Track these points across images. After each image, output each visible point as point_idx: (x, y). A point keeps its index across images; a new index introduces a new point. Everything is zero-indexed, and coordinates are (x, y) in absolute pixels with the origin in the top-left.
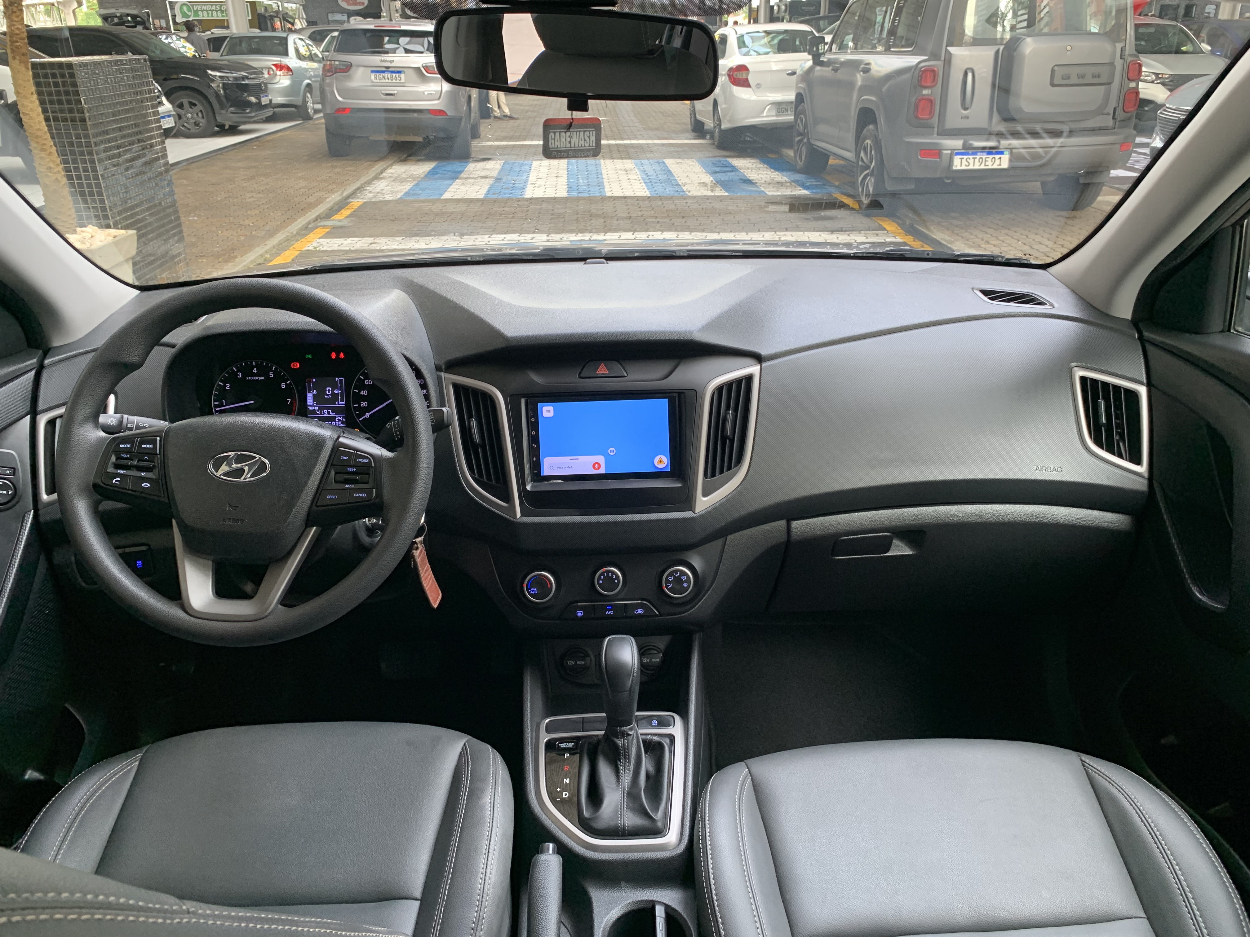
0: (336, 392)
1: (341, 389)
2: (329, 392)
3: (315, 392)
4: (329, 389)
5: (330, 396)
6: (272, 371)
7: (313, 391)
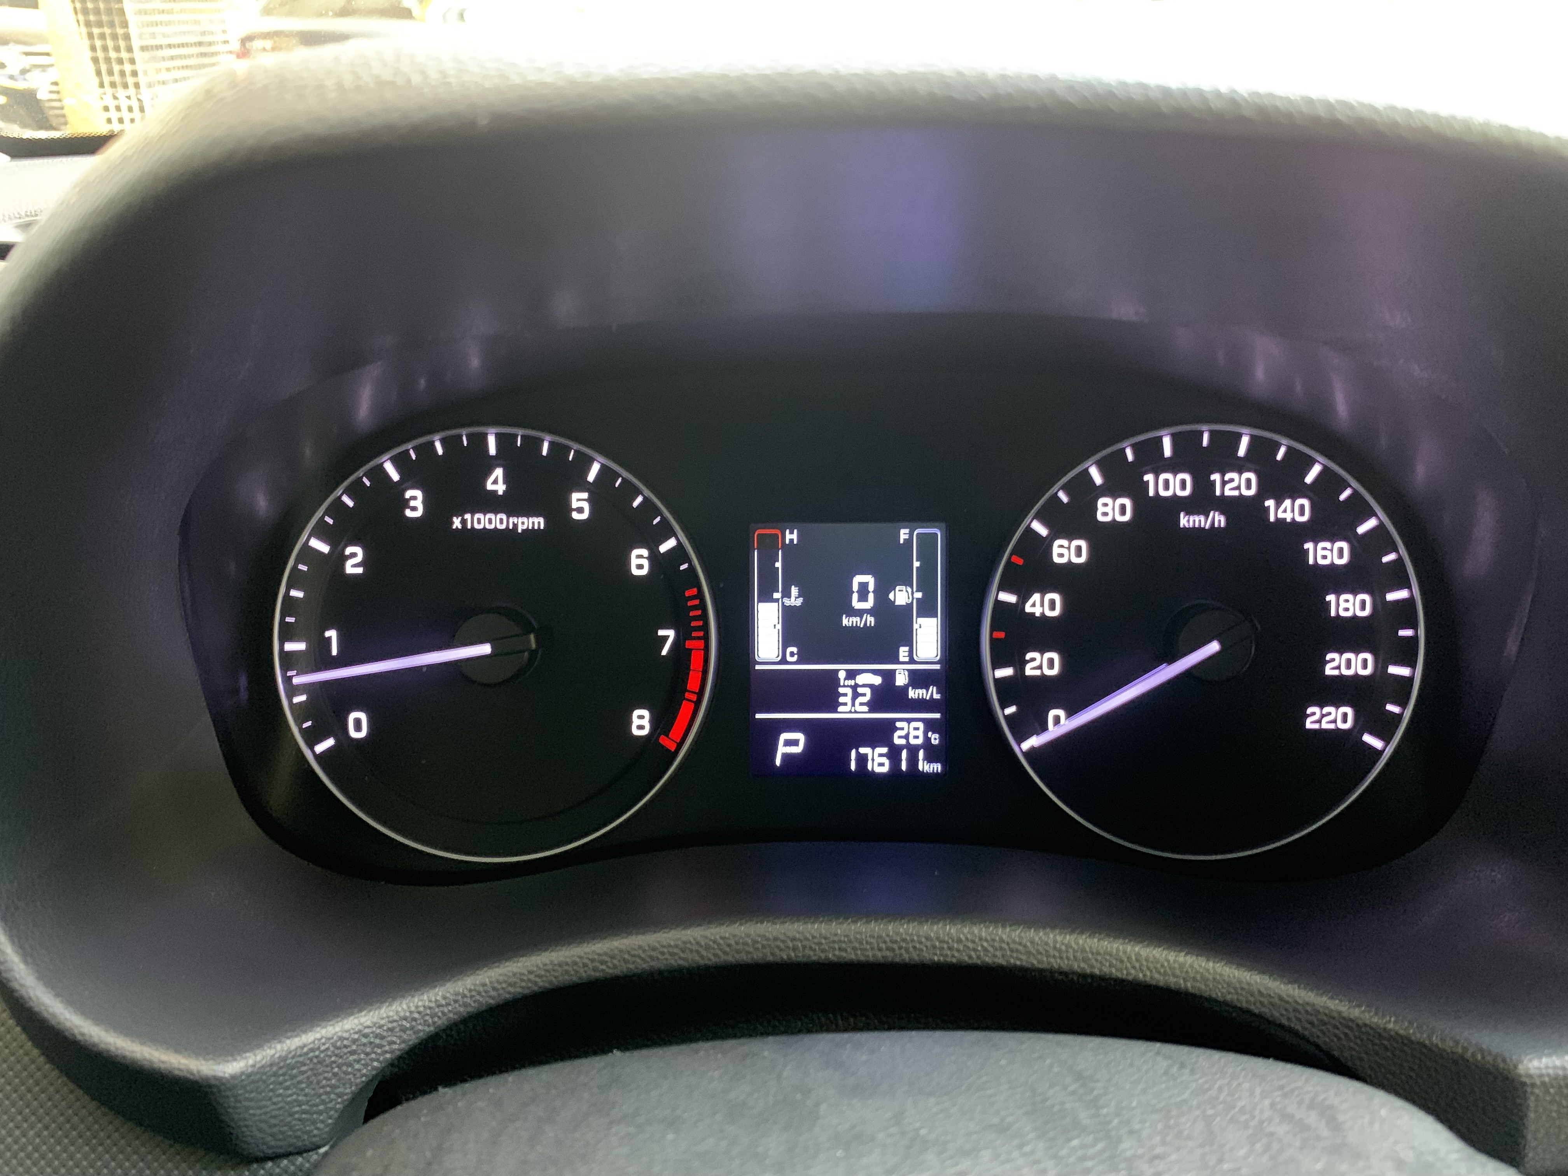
0: (901, 596)
1: (926, 584)
2: (863, 597)
3: (795, 600)
4: (863, 586)
5: (871, 620)
6: (583, 485)
7: (787, 594)
